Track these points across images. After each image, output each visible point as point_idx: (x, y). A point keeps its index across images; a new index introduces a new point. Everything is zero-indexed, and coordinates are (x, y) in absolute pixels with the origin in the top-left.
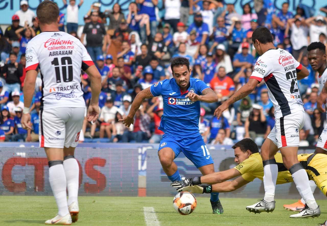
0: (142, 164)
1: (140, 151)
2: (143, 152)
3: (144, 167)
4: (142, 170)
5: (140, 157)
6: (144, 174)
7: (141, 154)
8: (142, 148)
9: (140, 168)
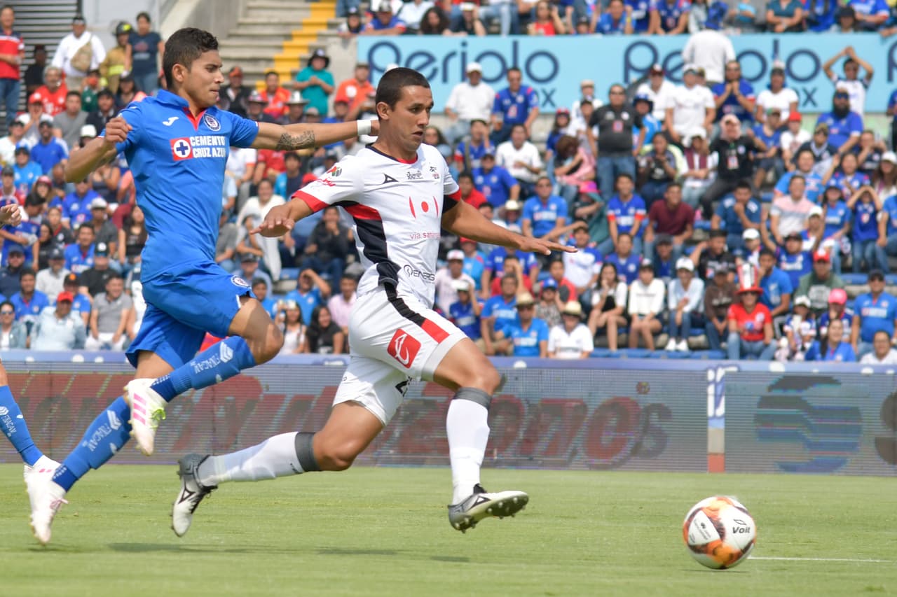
0: (717, 405)
1: (711, 375)
2: (719, 379)
3: (721, 411)
4: (715, 417)
5: (711, 390)
6: (721, 425)
7: (714, 381)
8: (715, 370)
9: (710, 412)
